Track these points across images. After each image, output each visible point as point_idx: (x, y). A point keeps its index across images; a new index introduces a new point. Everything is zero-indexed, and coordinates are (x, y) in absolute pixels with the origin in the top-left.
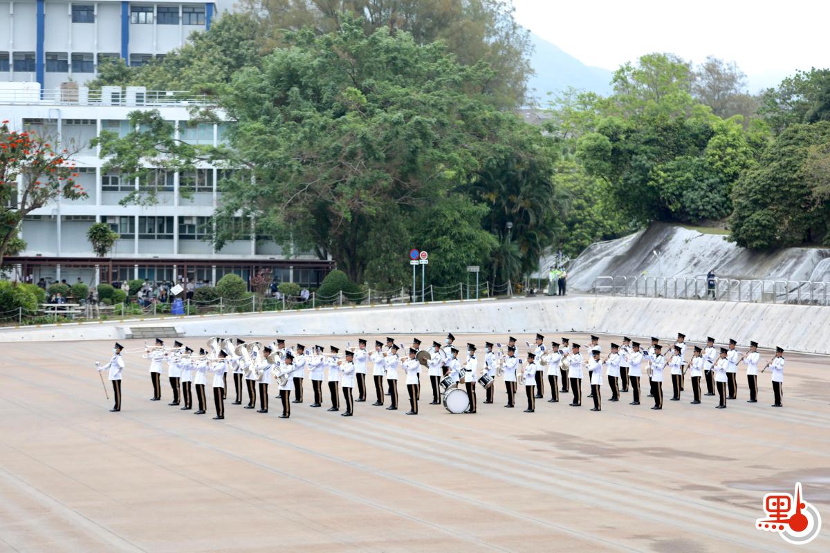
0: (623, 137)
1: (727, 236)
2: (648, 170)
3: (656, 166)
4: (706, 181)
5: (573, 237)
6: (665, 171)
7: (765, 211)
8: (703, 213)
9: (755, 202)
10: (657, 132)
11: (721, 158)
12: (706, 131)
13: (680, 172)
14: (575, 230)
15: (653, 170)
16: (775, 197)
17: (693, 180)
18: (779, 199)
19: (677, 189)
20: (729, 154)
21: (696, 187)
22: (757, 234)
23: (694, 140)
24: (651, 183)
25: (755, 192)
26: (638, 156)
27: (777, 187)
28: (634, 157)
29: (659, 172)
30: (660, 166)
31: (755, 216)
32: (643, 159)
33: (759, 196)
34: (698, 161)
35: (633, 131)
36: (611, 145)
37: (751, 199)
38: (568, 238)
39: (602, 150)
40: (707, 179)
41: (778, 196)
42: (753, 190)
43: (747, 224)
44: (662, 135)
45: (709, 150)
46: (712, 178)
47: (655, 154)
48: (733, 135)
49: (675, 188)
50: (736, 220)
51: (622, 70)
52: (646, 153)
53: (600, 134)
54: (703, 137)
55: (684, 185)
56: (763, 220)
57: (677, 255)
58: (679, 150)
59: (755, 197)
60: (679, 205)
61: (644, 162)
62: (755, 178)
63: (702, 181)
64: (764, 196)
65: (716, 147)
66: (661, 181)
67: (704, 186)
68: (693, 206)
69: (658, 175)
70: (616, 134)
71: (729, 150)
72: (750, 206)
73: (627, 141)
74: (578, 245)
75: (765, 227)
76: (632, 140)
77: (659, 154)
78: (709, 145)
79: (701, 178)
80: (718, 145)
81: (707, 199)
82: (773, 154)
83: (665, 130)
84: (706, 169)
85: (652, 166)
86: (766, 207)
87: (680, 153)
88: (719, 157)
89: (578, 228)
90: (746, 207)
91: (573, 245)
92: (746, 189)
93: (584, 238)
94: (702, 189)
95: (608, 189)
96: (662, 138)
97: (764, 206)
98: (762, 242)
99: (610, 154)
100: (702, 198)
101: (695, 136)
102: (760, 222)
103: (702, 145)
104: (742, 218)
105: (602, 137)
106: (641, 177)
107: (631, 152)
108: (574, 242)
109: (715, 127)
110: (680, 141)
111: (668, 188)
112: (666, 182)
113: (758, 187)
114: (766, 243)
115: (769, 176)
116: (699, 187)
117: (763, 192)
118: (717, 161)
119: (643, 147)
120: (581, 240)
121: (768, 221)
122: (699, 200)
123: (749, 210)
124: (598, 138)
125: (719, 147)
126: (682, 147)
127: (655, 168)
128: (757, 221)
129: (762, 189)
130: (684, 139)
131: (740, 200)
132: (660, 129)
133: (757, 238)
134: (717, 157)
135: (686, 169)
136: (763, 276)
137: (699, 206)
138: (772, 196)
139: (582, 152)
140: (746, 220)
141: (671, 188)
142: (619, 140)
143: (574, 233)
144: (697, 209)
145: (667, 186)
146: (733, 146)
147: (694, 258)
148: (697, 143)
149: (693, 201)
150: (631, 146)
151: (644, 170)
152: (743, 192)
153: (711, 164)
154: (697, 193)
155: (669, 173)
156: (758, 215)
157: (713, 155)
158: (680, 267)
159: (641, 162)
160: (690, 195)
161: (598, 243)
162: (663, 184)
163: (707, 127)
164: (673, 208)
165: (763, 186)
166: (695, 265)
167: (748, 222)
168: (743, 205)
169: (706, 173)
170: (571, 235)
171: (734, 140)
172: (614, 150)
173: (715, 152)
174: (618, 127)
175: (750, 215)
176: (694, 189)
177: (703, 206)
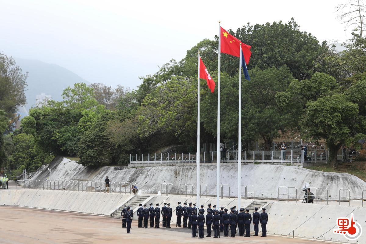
0: (41, 118)
1: (78, 161)
2: (51, 132)
3: (55, 130)
4: (77, 137)
5: (33, 163)
6: (59, 133)
7: (93, 150)
8: (75, 151)
9: (88, 146)
10: (57, 115)
11: (84, 127)
12: (80, 115)
13: (66, 133)
14: (34, 160)
15: (54, 133)
16: (97, 144)
17: (71, 137)
18: (99, 144)
19: (64, 141)
20: (88, 125)
21: (72, 140)
22: (89, 160)
23: (74, 119)
24: (53, 138)
25: (88, 141)
26: (48, 126)
27: (97, 139)
28: (45, 126)
29: (56, 133)
30: (57, 131)
31: (88, 153)
32: (49, 128)
33: (90, 143)
34: (74, 128)
35: (47, 115)
36: (35, 121)
37: (86, 144)
38: (31, 163)
39: (31, 123)
40: (78, 136)
41: (98, 143)
42: (87, 141)
43: (84, 156)
44: (59, 117)
45: (79, 124)
46: (80, 136)
47: (55, 125)
48: (90, 117)
49: (63, 140)
50: (80, 154)
51: (66, 90)
52: (51, 125)
53: (31, 116)
54: (78, 117)
55: (67, 139)
56: (91, 154)
57: (60, 170)
58: (67, 123)
59: (88, 144)
60: (65, 148)
61: (50, 129)
62: (88, 135)
63: (75, 137)
64: (92, 143)
65: (82, 122)
66: (57, 137)
67: (76, 139)
68: (70, 148)
69: (56, 135)
70: (39, 116)
71: (88, 123)
72: (86, 148)
73: (43, 119)
74: (36, 166)
75: (92, 157)
76: (46, 119)
77: (57, 125)
78: (80, 121)
79: (75, 136)
80: (83, 121)
81: (77, 145)
82: (97, 124)
83: (60, 114)
84: (77, 132)
85: (54, 130)
86: (93, 148)
87: (67, 125)
88: (84, 126)
89: (35, 159)
90: (84, 148)
91: (33, 166)
92: (84, 140)
93: (39, 163)
94: (75, 141)
95: (35, 141)
96: (59, 118)
97: (92, 148)
98: (91, 164)
99: (35, 125)
100: (75, 144)
101: (74, 117)
102: (90, 155)
103: (77, 121)
104: (83, 153)
105: (31, 118)
106: (48, 135)
107: (45, 124)
108: (34, 165)
109: (83, 113)
110: (67, 120)
111: (60, 140)
112: (60, 137)
113: (89, 139)
114: (93, 164)
115: (94, 134)
116: (74, 140)
117: (92, 141)
118: (82, 128)
119: (50, 122)
120: (37, 164)
121: (93, 154)
122: (73, 145)
123: (85, 150)
124: (30, 118)
125: (84, 122)
126: (68, 122)
127: (55, 131)
128: (89, 154)
129: (91, 140)
130: (69, 118)
131: (82, 145)
132: (58, 114)
133: (89, 162)
134: (82, 126)
135: (69, 132)
136: (91, 179)
137: (73, 148)
138: (95, 143)
139: (23, 124)
140: (85, 154)
141: (61, 141)
142: (40, 119)
143: (34, 161)
144: (72, 150)
145: (59, 139)
146: (90, 122)
147: (67, 172)
148: (75, 120)
149: (70, 146)
150: (45, 121)
151: (49, 132)
152: (83, 142)
153: (80, 129)
154: (72, 142)
155: (61, 134)
156: (89, 152)
157: (81, 126)
158: (60, 176)
159: (48, 128)
160: (69, 143)
161: (44, 165)
162: (58, 139)
163: (80, 113)
164: (62, 149)
165: (92, 139)
166: (67, 174)
167: (85, 155)
168: (83, 147)
169: (77, 133)
170: (33, 162)
171: (91, 119)
172: (37, 124)
173: (82, 124)
174: (40, 113)
175: (86, 152)
176: (71, 141)
177: (75, 148)
